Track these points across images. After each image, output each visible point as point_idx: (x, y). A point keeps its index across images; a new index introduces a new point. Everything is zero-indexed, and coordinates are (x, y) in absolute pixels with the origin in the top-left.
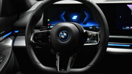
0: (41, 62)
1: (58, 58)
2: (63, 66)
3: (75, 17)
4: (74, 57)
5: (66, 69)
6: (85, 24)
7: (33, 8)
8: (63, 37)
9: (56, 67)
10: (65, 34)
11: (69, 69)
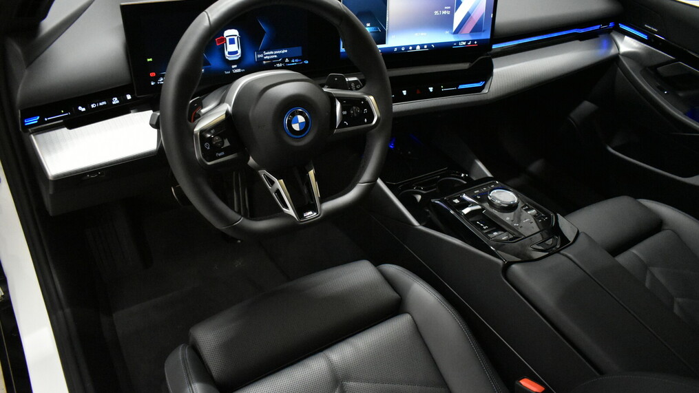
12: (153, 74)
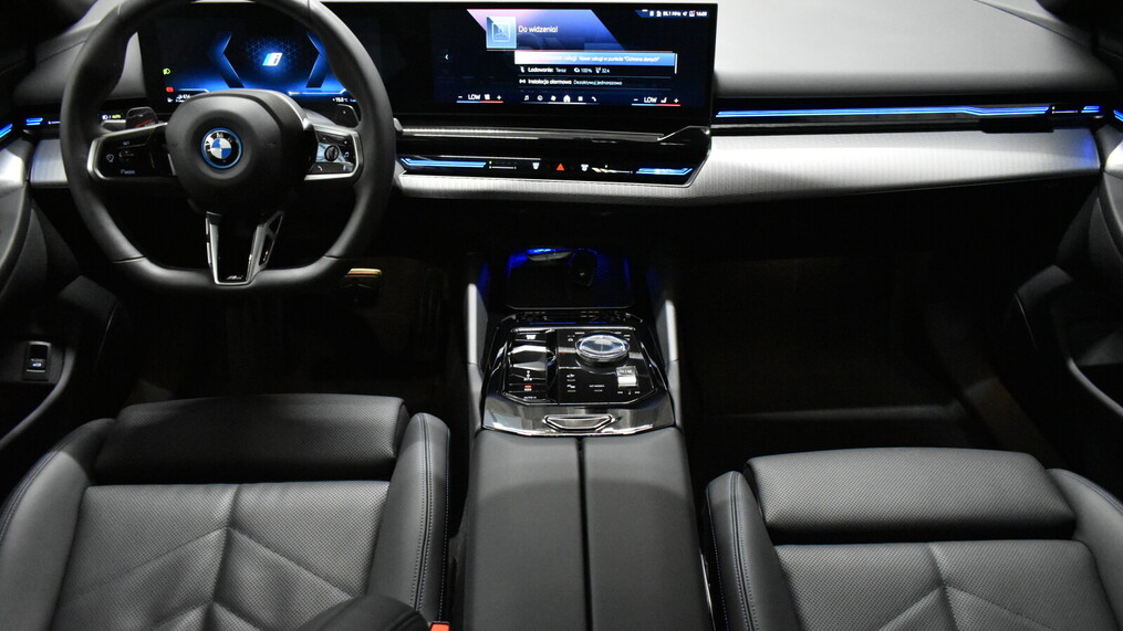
0: (154, 260)
1: (212, 230)
2: (234, 261)
3: (273, 59)
4: (273, 227)
5: (242, 270)
6: (317, 83)
7: (92, 20)
8: (217, 153)
9: (207, 268)
10: (225, 144)
11: (258, 273)
12: (169, 89)
